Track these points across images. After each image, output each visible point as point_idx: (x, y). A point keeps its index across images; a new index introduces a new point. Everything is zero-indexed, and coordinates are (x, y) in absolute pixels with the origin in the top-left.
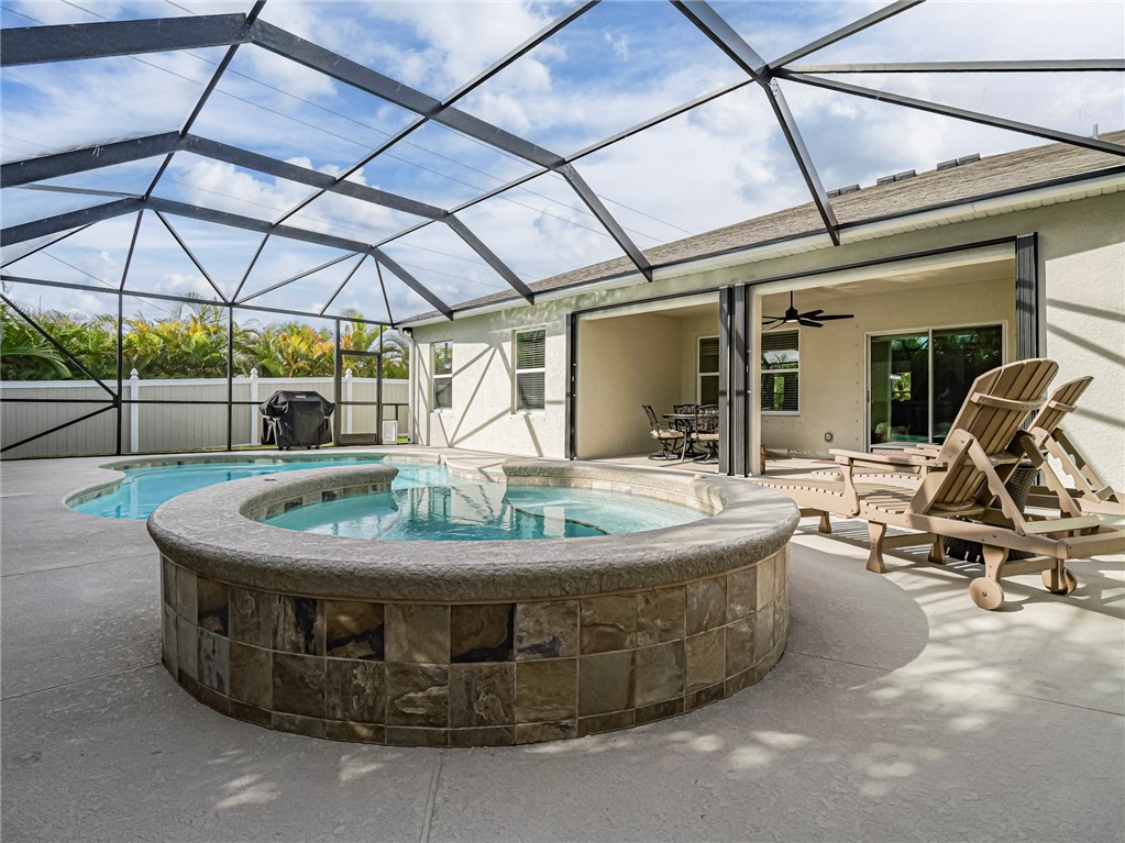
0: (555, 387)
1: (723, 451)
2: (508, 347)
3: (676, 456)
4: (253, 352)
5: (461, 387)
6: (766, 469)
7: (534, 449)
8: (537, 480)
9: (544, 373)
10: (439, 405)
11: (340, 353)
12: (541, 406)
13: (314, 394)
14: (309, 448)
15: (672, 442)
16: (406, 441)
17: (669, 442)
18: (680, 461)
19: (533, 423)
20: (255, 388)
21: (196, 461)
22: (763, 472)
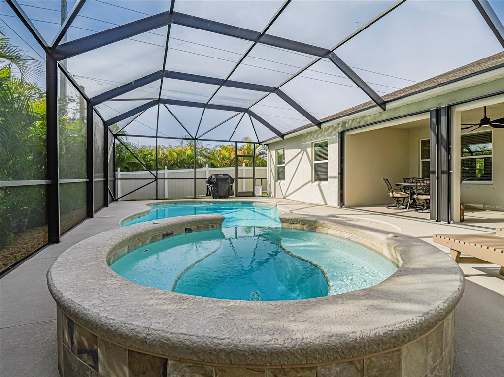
0: (333, 169)
1: (433, 205)
2: (309, 150)
3: (404, 207)
4: (209, 158)
5: (289, 170)
6: (465, 218)
7: (323, 200)
8: (298, 226)
9: (327, 163)
10: (279, 179)
11: (237, 156)
12: (326, 180)
13: (226, 175)
14: (225, 198)
15: (402, 199)
16: (266, 195)
17: (399, 199)
18: (407, 210)
19: (322, 188)
20: (207, 172)
21: (182, 202)
22: (462, 220)
